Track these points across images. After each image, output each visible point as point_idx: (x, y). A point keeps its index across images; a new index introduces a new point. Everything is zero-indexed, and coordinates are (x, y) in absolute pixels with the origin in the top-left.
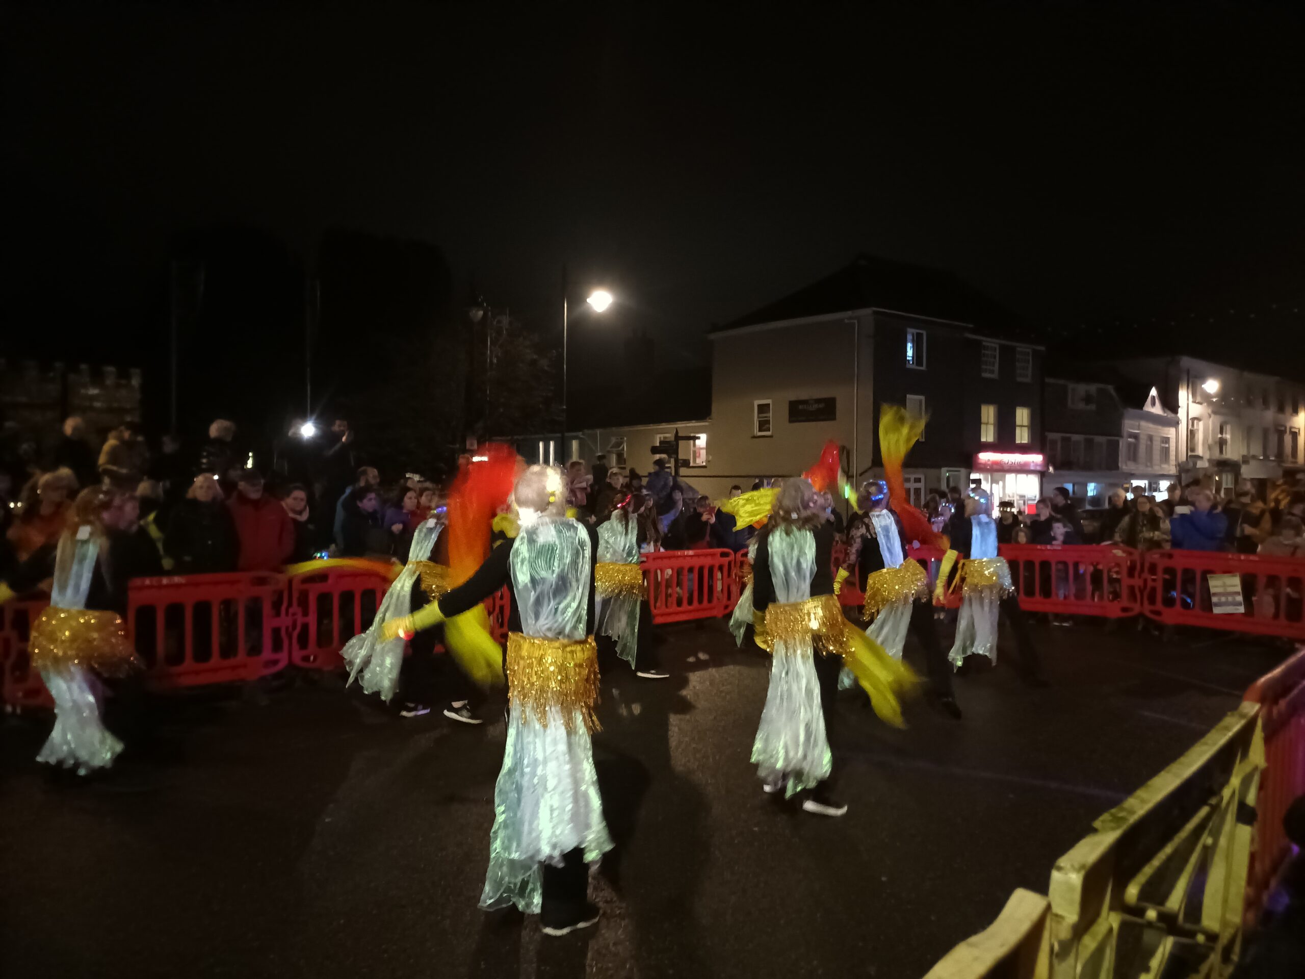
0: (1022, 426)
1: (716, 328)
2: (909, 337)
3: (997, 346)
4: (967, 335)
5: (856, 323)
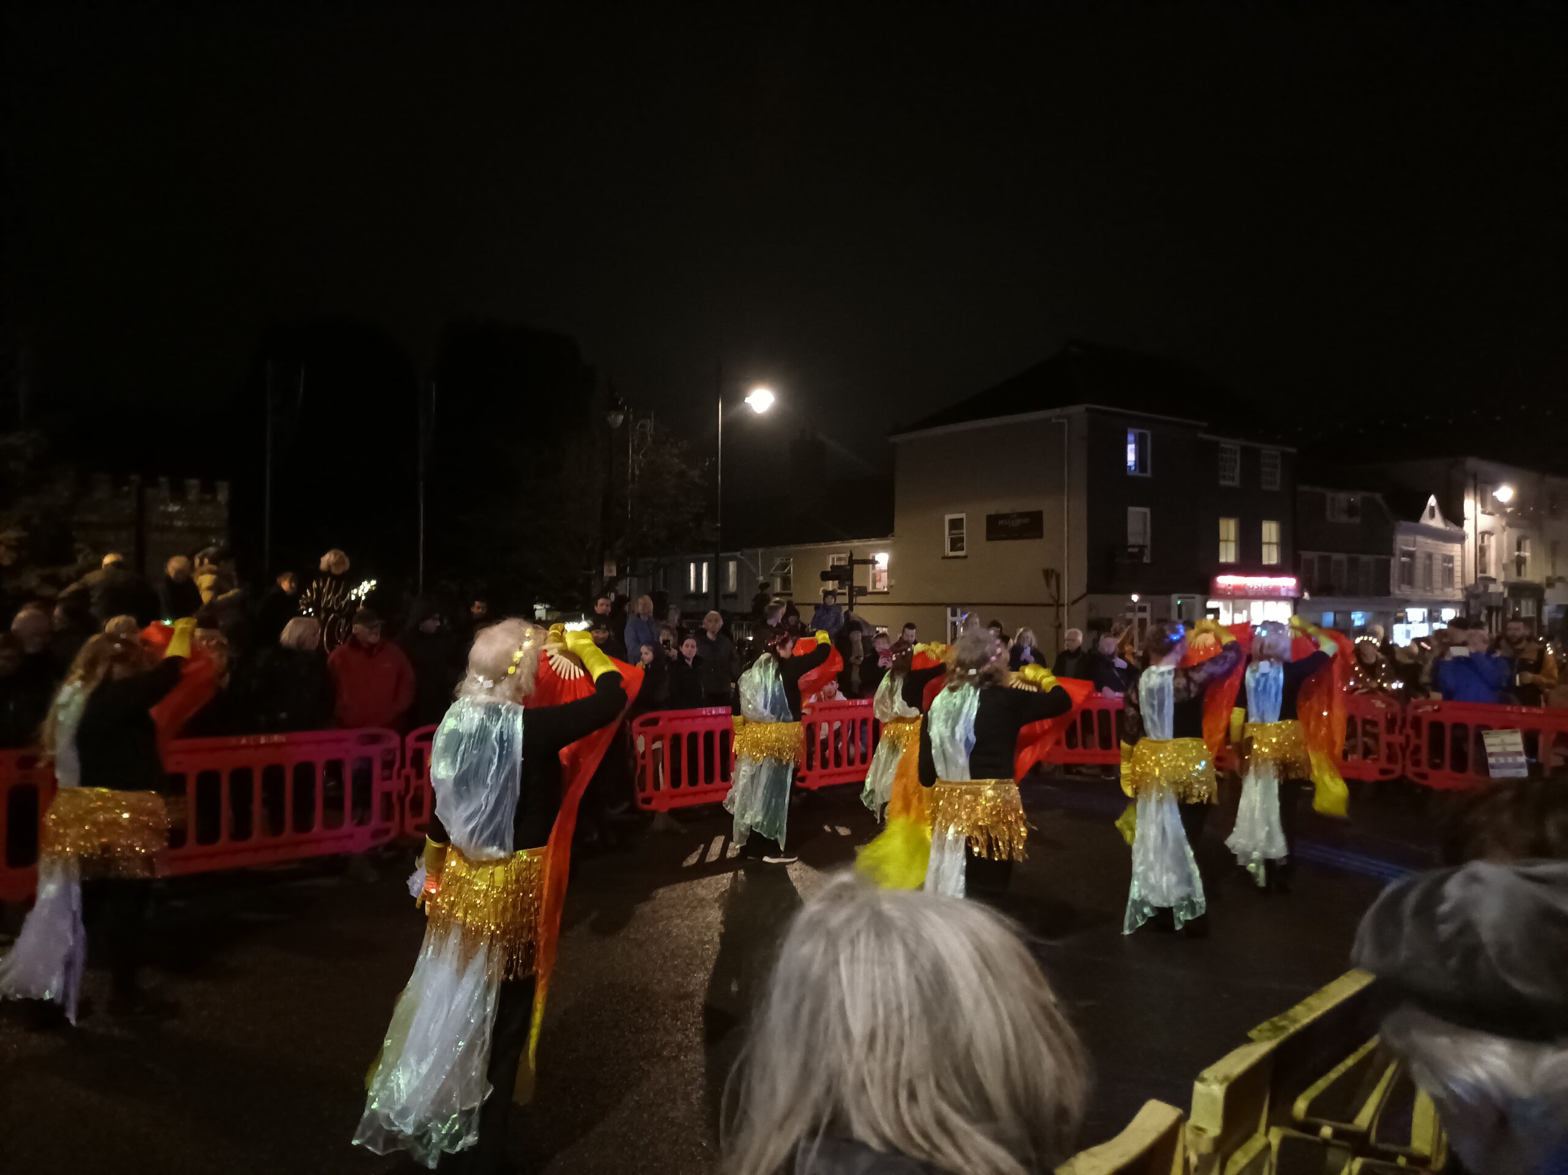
0: (1269, 543)
1: (899, 429)
2: (1131, 438)
3: (1238, 449)
4: (1201, 435)
5: (1066, 423)
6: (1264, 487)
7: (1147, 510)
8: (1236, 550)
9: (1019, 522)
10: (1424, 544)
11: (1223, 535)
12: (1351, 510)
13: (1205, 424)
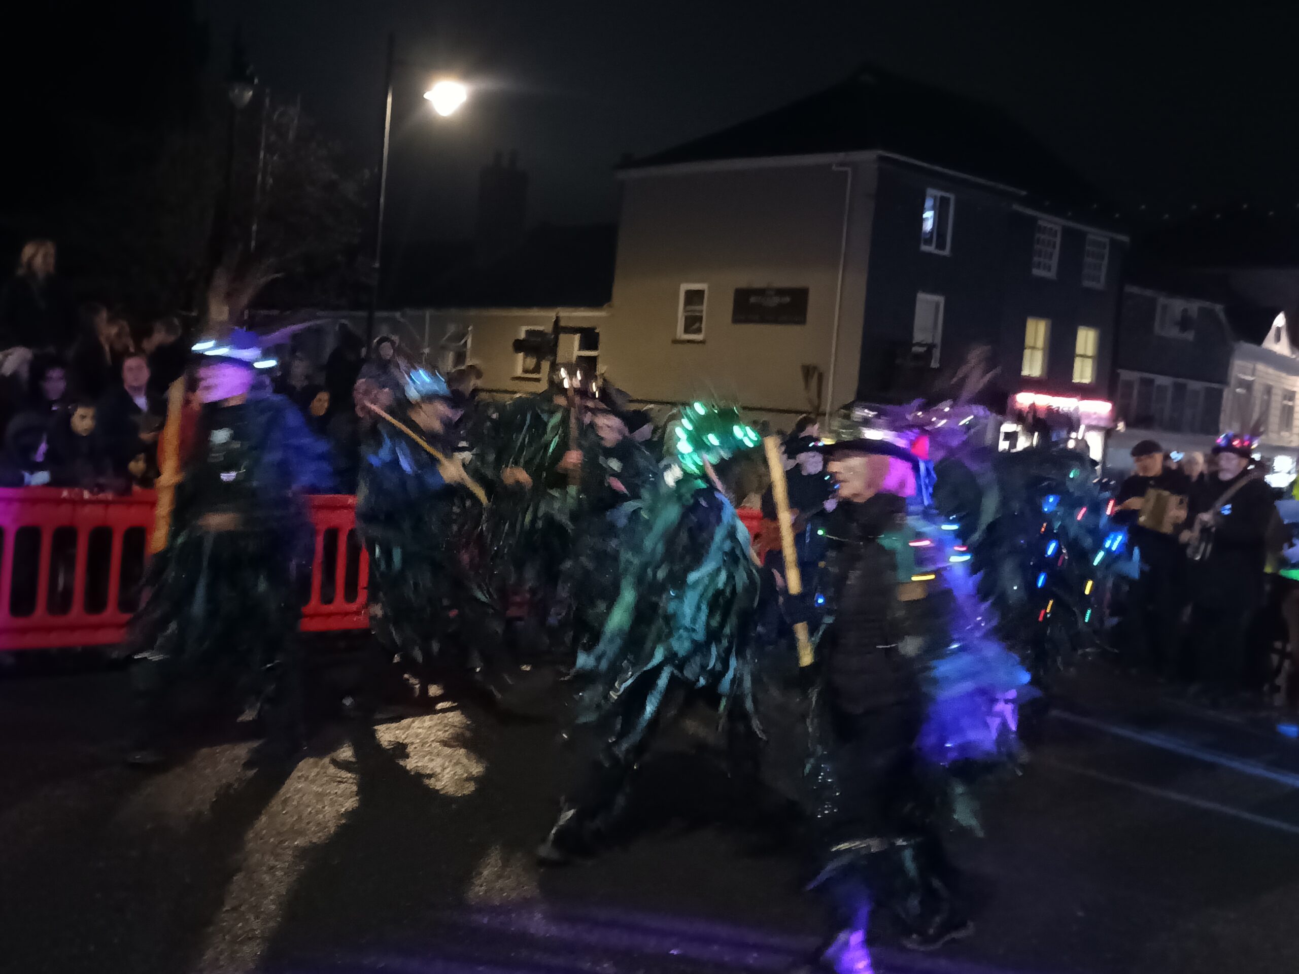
0: (1084, 356)
1: (628, 162)
2: (929, 203)
3: (1058, 229)
4: (1016, 207)
5: (850, 175)
6: (1087, 284)
7: (940, 299)
8: (1043, 361)
9: (775, 301)
10: (1265, 373)
11: (1029, 340)
12: (1185, 323)
13: (1024, 193)
